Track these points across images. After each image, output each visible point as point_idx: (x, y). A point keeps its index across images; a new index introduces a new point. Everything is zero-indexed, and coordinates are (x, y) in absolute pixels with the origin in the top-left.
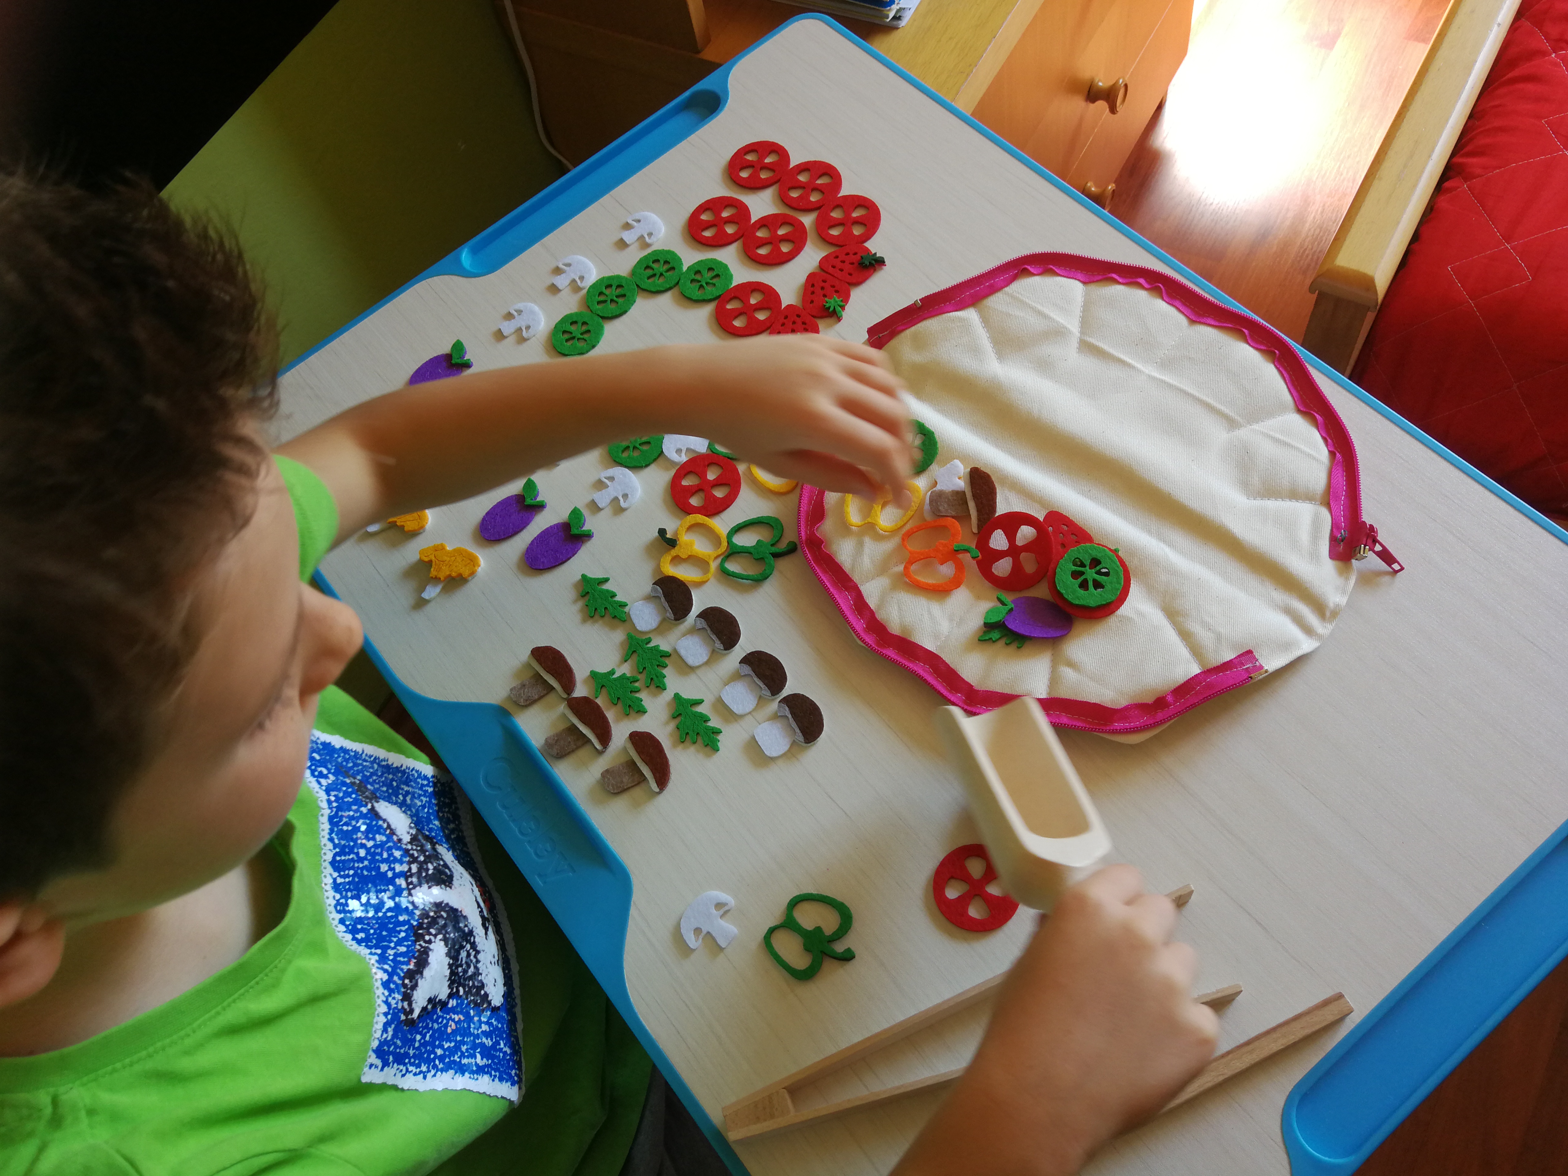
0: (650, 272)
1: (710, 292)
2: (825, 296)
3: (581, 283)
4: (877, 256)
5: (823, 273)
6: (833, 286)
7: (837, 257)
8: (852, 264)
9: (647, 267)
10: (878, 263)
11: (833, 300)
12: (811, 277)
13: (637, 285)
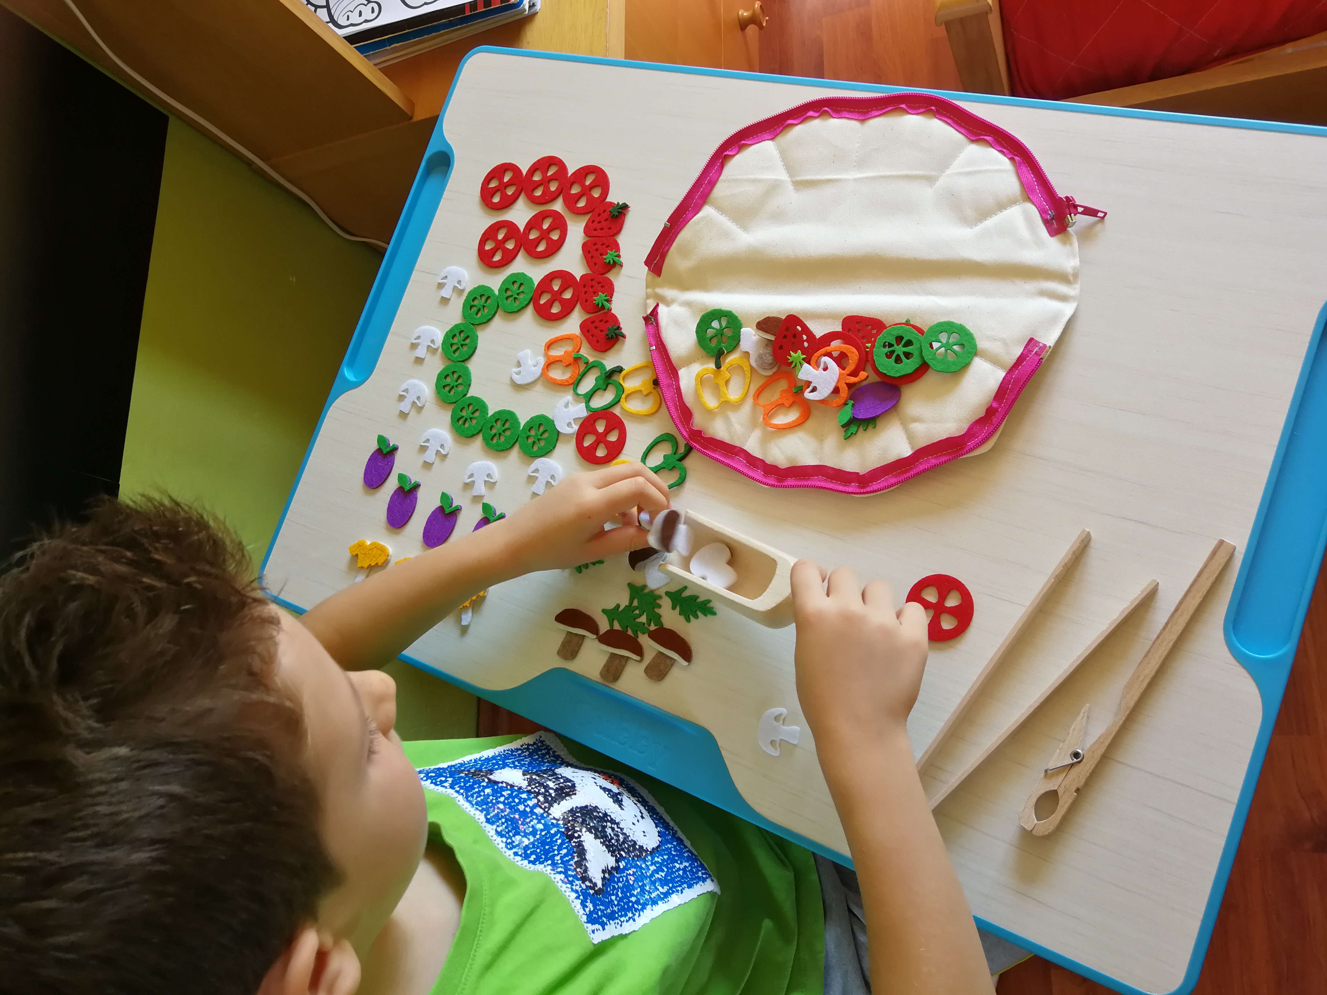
0: (475, 310)
1: (524, 298)
2: (601, 254)
3: (434, 345)
4: (620, 204)
5: (591, 239)
6: (603, 244)
7: (593, 221)
8: (606, 220)
9: (471, 307)
10: (624, 208)
11: (609, 254)
12: (585, 247)
13: (472, 324)
